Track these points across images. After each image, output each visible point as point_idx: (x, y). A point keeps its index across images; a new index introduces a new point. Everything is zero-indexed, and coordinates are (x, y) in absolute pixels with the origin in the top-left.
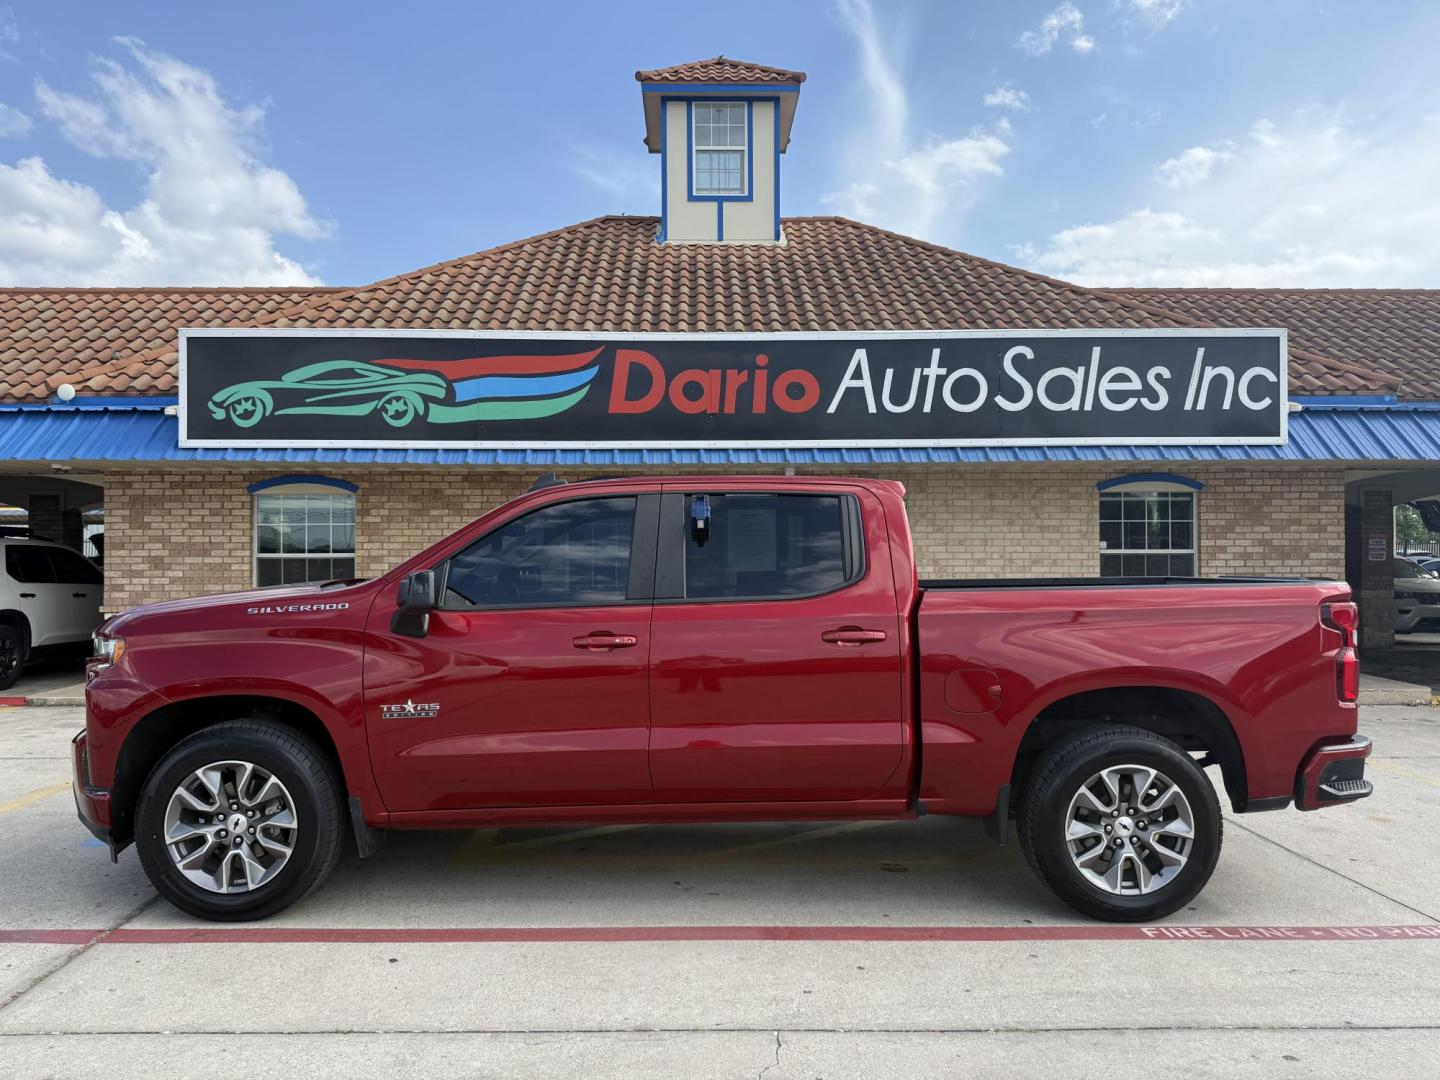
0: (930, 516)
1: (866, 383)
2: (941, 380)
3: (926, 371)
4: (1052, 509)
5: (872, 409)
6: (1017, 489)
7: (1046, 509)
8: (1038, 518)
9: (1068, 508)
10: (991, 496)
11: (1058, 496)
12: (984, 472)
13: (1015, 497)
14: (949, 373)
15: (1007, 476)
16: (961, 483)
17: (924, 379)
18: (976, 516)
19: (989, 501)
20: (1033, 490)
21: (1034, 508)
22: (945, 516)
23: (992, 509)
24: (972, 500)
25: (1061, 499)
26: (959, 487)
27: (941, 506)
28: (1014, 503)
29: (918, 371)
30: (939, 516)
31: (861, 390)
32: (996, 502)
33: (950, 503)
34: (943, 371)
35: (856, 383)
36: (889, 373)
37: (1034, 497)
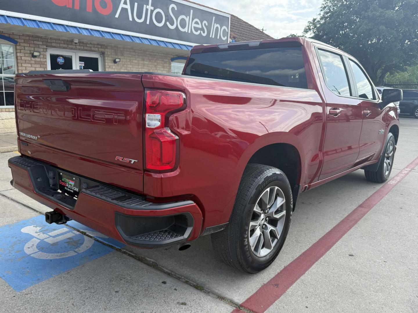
0: (125, 66)
1: (128, 7)
2: (152, 11)
3: (148, 7)
4: (160, 66)
5: (131, 19)
6: (150, 58)
7: (158, 66)
8: (156, 69)
9: (164, 66)
10: (143, 60)
11: (161, 62)
12: (141, 51)
13: (150, 61)
14: (155, 9)
15: (148, 53)
16: (134, 54)
17: (147, 10)
18: (140, 67)
19: (143, 62)
20: (155, 59)
21: (155, 66)
22: (130, 66)
23: (144, 65)
24: (138, 61)
25: (162, 63)
26: (134, 55)
27: (129, 62)
28: (150, 63)
29: (145, 6)
30: (128, 66)
31: (126, 9)
32: (145, 62)
33: (131, 61)
34: (152, 8)
35: (125, 6)
36: (136, 4)
37: (155, 62)
